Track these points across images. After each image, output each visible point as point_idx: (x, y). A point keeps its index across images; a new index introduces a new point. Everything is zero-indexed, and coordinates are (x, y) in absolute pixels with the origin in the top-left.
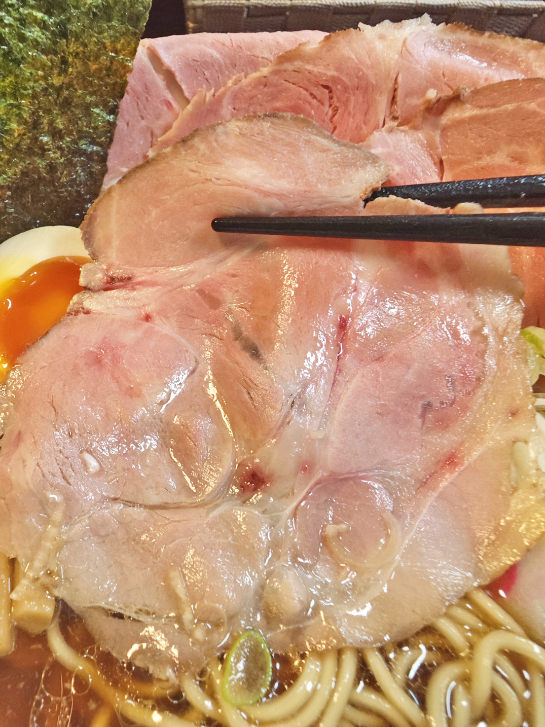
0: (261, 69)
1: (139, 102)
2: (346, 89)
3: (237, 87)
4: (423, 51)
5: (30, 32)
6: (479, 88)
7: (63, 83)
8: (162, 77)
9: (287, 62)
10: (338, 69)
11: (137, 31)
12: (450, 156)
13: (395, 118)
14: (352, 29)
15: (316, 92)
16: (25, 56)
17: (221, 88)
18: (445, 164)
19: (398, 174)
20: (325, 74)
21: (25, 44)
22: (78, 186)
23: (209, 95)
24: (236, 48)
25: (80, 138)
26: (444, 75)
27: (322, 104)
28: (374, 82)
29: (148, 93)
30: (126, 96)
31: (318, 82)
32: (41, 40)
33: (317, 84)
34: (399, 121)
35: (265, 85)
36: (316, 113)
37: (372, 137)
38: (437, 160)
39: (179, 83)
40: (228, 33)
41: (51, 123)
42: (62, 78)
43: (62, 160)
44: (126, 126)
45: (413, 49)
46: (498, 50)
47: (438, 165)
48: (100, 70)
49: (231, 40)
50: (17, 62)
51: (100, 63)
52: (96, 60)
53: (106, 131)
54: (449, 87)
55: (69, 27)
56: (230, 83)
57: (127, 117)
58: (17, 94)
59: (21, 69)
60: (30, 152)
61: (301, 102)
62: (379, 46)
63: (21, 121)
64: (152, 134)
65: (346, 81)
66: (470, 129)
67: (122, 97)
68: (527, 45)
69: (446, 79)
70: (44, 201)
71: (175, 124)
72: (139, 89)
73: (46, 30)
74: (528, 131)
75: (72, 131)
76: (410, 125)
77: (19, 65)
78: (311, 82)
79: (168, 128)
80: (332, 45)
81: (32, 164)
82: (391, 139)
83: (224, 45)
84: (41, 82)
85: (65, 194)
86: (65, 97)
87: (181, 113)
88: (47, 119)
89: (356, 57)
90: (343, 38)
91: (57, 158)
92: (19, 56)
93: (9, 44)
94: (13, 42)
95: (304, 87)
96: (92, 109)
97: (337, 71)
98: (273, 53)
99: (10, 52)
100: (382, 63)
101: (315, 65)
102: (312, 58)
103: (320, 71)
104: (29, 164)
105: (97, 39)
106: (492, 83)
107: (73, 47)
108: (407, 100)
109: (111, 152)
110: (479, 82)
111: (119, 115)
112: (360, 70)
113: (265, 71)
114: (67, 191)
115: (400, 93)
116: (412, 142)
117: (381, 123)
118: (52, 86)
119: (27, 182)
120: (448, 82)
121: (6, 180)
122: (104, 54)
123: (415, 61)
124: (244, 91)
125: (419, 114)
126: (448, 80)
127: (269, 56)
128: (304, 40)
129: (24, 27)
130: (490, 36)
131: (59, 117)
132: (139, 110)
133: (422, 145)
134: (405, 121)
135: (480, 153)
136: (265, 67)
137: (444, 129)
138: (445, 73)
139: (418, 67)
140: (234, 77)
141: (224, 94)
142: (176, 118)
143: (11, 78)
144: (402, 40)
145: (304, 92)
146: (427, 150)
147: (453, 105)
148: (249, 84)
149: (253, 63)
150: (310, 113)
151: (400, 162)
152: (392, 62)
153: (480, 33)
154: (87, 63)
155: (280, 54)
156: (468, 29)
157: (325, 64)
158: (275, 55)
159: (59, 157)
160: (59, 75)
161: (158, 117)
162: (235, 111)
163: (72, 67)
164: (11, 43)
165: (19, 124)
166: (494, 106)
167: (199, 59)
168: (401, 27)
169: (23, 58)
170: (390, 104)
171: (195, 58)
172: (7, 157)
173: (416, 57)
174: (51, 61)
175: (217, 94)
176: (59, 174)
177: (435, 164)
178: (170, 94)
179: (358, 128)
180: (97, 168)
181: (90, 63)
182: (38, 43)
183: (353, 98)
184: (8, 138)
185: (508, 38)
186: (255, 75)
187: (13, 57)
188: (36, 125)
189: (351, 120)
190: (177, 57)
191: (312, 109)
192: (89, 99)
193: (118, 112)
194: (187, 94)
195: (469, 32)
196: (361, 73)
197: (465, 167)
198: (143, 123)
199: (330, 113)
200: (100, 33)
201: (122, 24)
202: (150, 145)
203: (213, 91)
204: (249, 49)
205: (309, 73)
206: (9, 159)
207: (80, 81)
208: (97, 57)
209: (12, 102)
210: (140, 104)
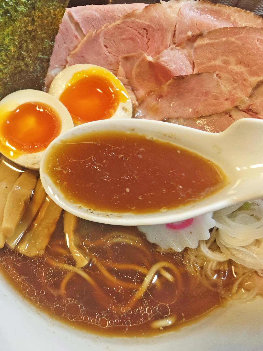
0: (117, 21)
1: (64, 36)
2: (154, 30)
3: (106, 29)
4: (188, 13)
5: (20, 8)
6: (211, 31)
7: (33, 29)
8: (74, 25)
9: (128, 18)
10: (150, 21)
11: (65, 6)
12: (197, 60)
13: (175, 43)
14: (157, 3)
15: (140, 32)
16: (17, 18)
17: (99, 29)
18: (195, 64)
19: (174, 69)
20: (145, 24)
21: (17, 13)
22: (37, 73)
23: (94, 33)
24: (106, 12)
25: (39, 52)
26: (196, 24)
27: (143, 37)
28: (166, 27)
29: (68, 32)
30: (58, 34)
31: (141, 27)
32: (24, 11)
33: (141, 28)
34: (176, 44)
35: (119, 28)
36: (140, 41)
37: (163, 52)
38: (192, 62)
39: (81, 28)
40: (103, 5)
41: (27, 46)
42: (32, 27)
43: (31, 62)
44: (58, 47)
45: (183, 12)
46: (222, 12)
47: (192, 64)
48: (48, 23)
49: (104, 8)
50: (14, 21)
51: (48, 20)
52: (47, 19)
53: (50, 49)
54: (198, 29)
55: (36, 5)
56: (103, 27)
57: (59, 43)
58: (14, 34)
59: (15, 24)
60: (18, 59)
61: (134, 36)
62: (169, 11)
63: (15, 46)
64: (69, 50)
65: (154, 27)
66: (206, 49)
67: (57, 34)
68: (235, 10)
69: (197, 26)
70: (23, 79)
71: (79, 46)
72: (64, 30)
73: (26, 7)
74: (231, 50)
75: (35, 49)
76: (181, 46)
77: (14, 22)
78: (138, 27)
79: (76, 47)
80: (148, 10)
81: (19, 64)
82: (172, 53)
83: (101, 10)
84: (23, 29)
85: (32, 76)
86: (33, 35)
87: (81, 41)
88: (25, 44)
89: (158, 16)
90: (153, 7)
91: (29, 61)
92: (15, 18)
93: (11, 13)
94: (12, 12)
95: (135, 29)
96: (44, 40)
97: (150, 22)
98: (123, 14)
99: (11, 17)
100: (170, 19)
101: (140, 19)
102: (139, 17)
103: (142, 22)
104: (17, 64)
105: (47, 10)
106: (217, 28)
107: (37, 14)
108: (180, 35)
109: (51, 58)
110: (211, 28)
111: (55, 42)
112: (160, 22)
113: (118, 22)
114: (32, 75)
115: (177, 32)
116: (181, 54)
117: (169, 45)
118: (28, 30)
119: (16, 71)
120: (198, 28)
121: (8, 71)
122: (50, 16)
123: (184, 18)
124: (109, 31)
125: (184, 42)
126: (198, 27)
127: (121, 15)
128: (136, 8)
129: (17, 6)
130: (219, 6)
131: (30, 44)
132: (64, 40)
133: (186, 56)
134: (179, 45)
135: (210, 59)
136: (119, 20)
137: (196, 49)
138: (197, 24)
139: (185, 21)
140: (105, 25)
141: (101, 32)
142: (79, 43)
143: (11, 27)
144: (179, 8)
145: (135, 31)
146: (188, 58)
147: (199, 38)
148: (112, 28)
149: (113, 19)
150: (138, 41)
151: (175, 63)
152: (174, 18)
153: (214, 4)
154: (43, 20)
155: (126, 14)
156: (209, 3)
157: (145, 19)
158: (123, 15)
159: (30, 60)
160: (31, 26)
161: (72, 42)
162: (105, 40)
163: (37, 22)
164: (12, 13)
165: (14, 47)
166: (216, 39)
167: (90, 17)
168: (179, 2)
169: (16, 19)
170: (172, 37)
171: (88, 17)
172: (8, 61)
173: (185, 16)
174: (28, 20)
175: (97, 32)
176: (29, 68)
177: (191, 64)
178: (77, 32)
179: (159, 48)
180: (45, 65)
181: (44, 20)
182: (23, 12)
183: (156, 34)
184: (9, 53)
185: (227, 7)
186: (114, 24)
187: (12, 19)
188: (21, 47)
189: (156, 44)
190: (80, 16)
191: (139, 39)
192: (43, 35)
193: (55, 41)
194: (84, 32)
195: (210, 4)
196: (160, 23)
197: (204, 65)
198: (65, 45)
199: (147, 40)
200: (48, 7)
201: (58, 3)
202: (68, 55)
203: (95, 31)
204: (112, 12)
205: (138, 23)
206: (9, 62)
207: (40, 28)
208: (47, 18)
209: (11, 38)
210: (64, 37)
